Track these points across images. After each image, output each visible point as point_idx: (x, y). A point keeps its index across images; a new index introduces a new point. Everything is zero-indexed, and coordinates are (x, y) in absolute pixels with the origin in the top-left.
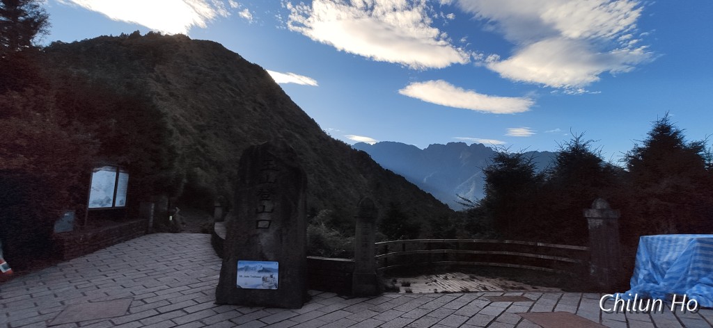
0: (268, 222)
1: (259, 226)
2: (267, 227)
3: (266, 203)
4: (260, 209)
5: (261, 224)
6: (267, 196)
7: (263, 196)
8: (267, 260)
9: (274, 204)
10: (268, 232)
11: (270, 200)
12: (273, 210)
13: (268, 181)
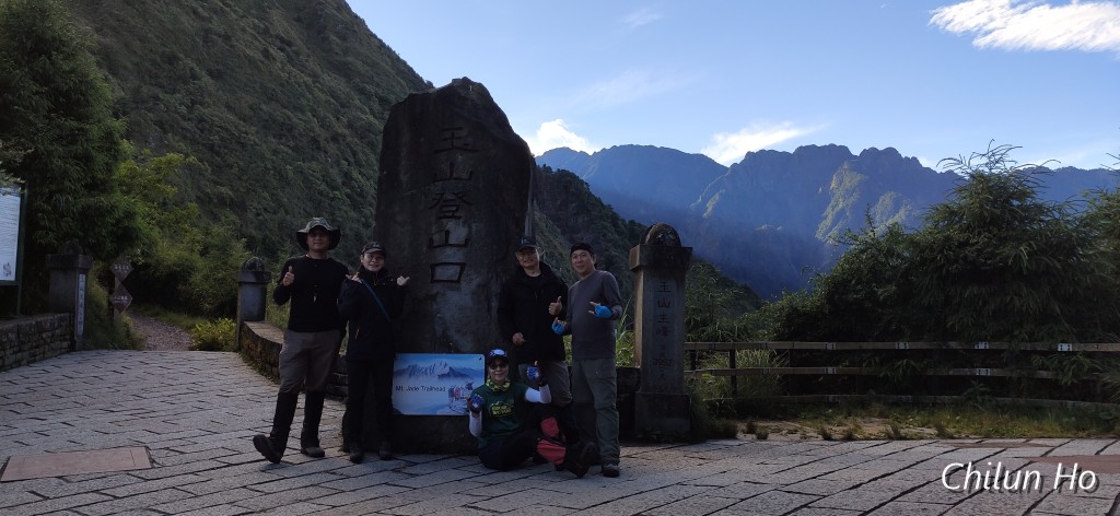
0: (458, 268)
1: (438, 277)
2: (455, 278)
3: (451, 225)
4: (436, 237)
5: (441, 273)
6: (454, 209)
7: (445, 209)
8: (458, 351)
9: (470, 227)
10: (458, 289)
11: (460, 217)
12: (467, 240)
13: (455, 175)
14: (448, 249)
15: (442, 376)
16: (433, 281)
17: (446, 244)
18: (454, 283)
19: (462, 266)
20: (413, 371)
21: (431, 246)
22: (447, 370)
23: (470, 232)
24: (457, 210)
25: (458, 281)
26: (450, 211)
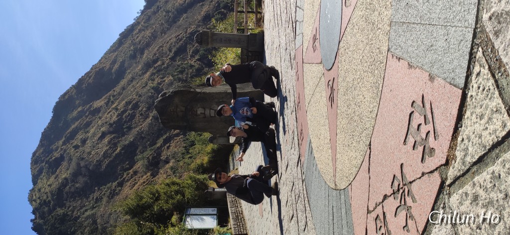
0: (211, 110)
1: (214, 115)
3: (199, 112)
4: (202, 116)
5: (213, 115)
7: (194, 114)
9: (199, 107)
11: (197, 110)
12: (203, 108)
13: (184, 111)
17: (204, 113)
21: (205, 117)
23: (201, 107)
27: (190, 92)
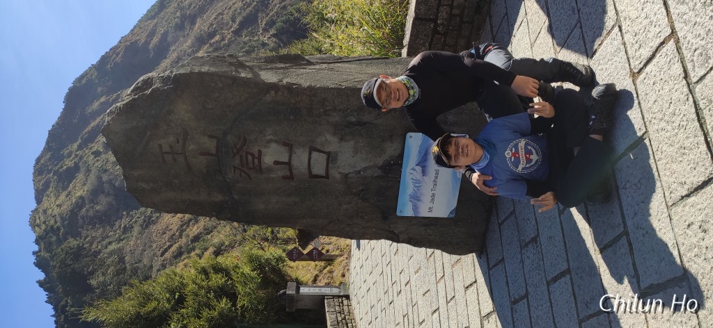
0: (315, 155)
2: (325, 156)
3: (268, 160)
4: (281, 172)
5: (319, 169)
6: (250, 157)
7: (251, 166)
8: (401, 156)
9: (270, 141)
10: (336, 153)
11: (260, 152)
12: (285, 144)
13: (214, 152)
14: (295, 162)
15: (424, 173)
16: (327, 176)
17: (289, 164)
18: (331, 158)
19: (313, 149)
20: (416, 198)
21: (291, 177)
22: (419, 169)
23: (276, 142)
24: (253, 155)
25: (328, 154)
26: (253, 161)
27: (236, 80)
